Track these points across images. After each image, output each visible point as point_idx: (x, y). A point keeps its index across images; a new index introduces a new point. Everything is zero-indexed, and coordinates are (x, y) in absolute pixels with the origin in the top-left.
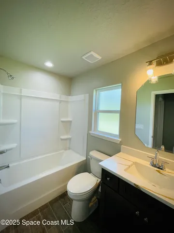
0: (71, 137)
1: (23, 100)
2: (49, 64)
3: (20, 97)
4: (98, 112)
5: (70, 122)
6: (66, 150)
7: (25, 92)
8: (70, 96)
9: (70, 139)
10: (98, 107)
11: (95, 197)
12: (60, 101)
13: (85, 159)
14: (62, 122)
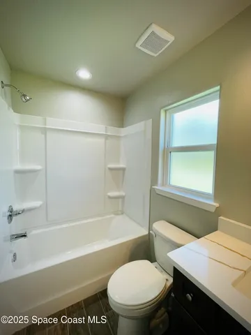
0: (124, 194)
1: (49, 135)
2: (84, 74)
3: (44, 131)
4: (169, 151)
5: (124, 169)
6: (118, 214)
7: (52, 123)
8: (123, 127)
9: (123, 197)
10: (169, 142)
11: (163, 310)
12: (107, 137)
13: (147, 233)
14: (111, 169)
